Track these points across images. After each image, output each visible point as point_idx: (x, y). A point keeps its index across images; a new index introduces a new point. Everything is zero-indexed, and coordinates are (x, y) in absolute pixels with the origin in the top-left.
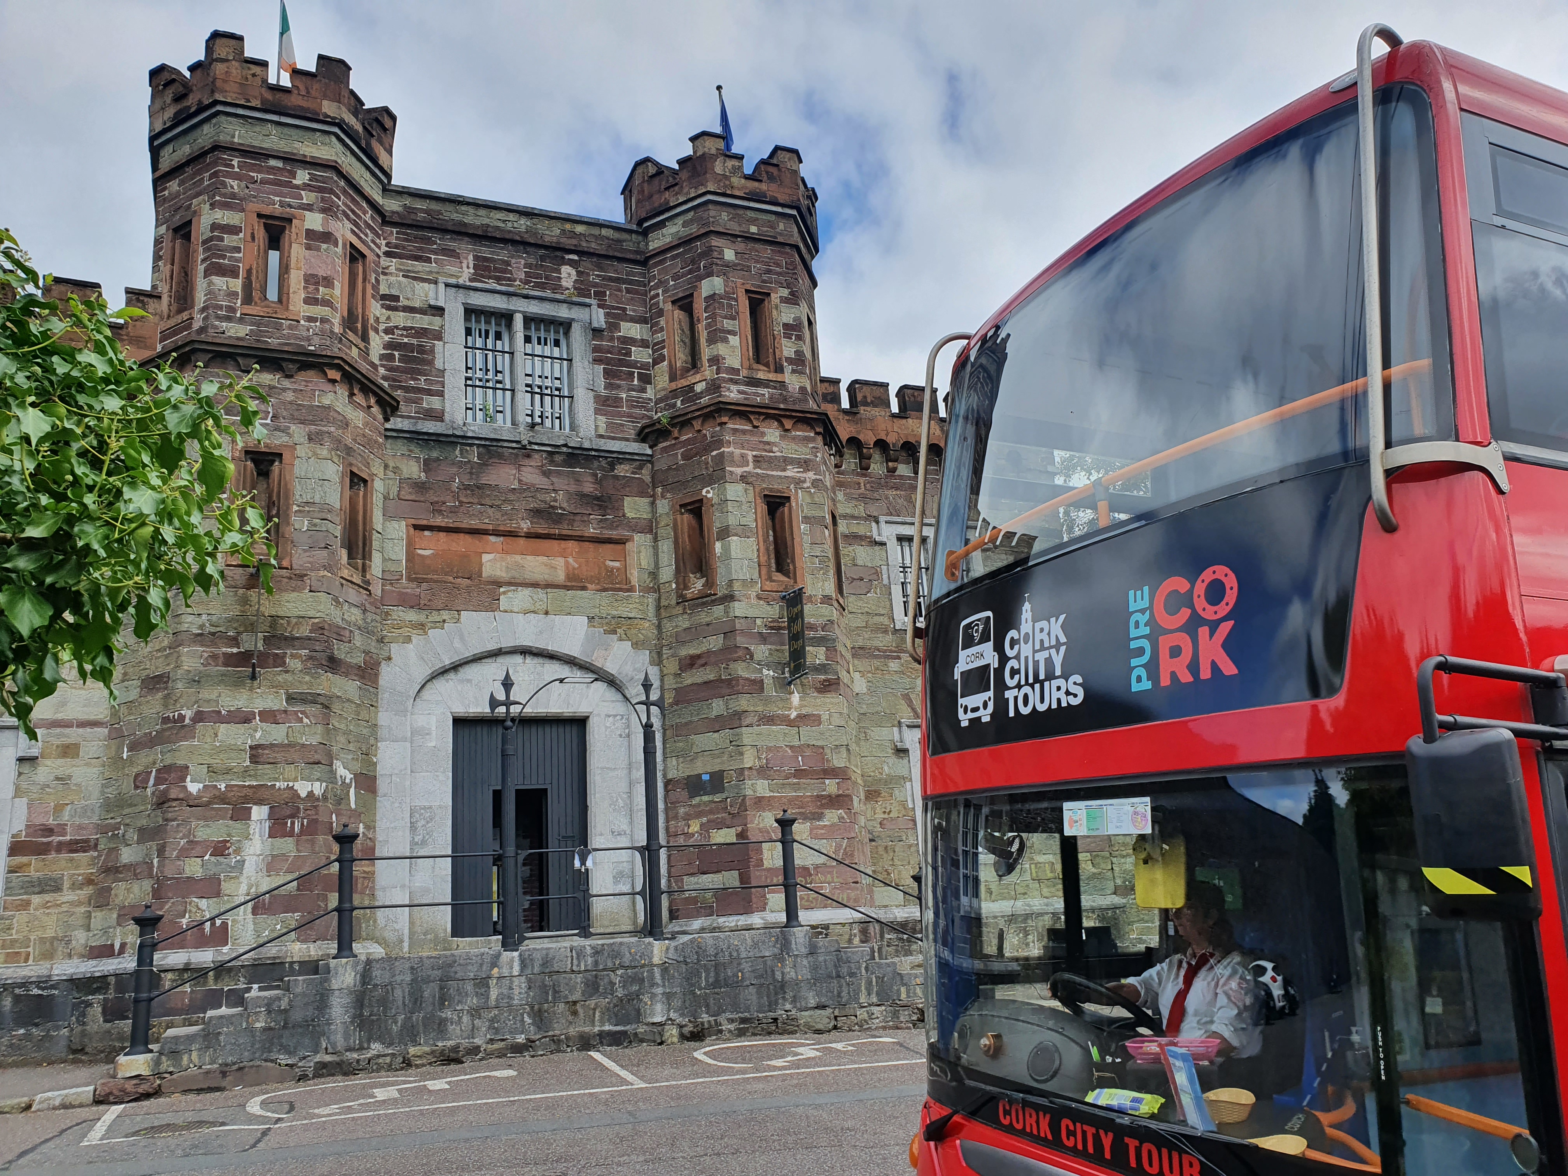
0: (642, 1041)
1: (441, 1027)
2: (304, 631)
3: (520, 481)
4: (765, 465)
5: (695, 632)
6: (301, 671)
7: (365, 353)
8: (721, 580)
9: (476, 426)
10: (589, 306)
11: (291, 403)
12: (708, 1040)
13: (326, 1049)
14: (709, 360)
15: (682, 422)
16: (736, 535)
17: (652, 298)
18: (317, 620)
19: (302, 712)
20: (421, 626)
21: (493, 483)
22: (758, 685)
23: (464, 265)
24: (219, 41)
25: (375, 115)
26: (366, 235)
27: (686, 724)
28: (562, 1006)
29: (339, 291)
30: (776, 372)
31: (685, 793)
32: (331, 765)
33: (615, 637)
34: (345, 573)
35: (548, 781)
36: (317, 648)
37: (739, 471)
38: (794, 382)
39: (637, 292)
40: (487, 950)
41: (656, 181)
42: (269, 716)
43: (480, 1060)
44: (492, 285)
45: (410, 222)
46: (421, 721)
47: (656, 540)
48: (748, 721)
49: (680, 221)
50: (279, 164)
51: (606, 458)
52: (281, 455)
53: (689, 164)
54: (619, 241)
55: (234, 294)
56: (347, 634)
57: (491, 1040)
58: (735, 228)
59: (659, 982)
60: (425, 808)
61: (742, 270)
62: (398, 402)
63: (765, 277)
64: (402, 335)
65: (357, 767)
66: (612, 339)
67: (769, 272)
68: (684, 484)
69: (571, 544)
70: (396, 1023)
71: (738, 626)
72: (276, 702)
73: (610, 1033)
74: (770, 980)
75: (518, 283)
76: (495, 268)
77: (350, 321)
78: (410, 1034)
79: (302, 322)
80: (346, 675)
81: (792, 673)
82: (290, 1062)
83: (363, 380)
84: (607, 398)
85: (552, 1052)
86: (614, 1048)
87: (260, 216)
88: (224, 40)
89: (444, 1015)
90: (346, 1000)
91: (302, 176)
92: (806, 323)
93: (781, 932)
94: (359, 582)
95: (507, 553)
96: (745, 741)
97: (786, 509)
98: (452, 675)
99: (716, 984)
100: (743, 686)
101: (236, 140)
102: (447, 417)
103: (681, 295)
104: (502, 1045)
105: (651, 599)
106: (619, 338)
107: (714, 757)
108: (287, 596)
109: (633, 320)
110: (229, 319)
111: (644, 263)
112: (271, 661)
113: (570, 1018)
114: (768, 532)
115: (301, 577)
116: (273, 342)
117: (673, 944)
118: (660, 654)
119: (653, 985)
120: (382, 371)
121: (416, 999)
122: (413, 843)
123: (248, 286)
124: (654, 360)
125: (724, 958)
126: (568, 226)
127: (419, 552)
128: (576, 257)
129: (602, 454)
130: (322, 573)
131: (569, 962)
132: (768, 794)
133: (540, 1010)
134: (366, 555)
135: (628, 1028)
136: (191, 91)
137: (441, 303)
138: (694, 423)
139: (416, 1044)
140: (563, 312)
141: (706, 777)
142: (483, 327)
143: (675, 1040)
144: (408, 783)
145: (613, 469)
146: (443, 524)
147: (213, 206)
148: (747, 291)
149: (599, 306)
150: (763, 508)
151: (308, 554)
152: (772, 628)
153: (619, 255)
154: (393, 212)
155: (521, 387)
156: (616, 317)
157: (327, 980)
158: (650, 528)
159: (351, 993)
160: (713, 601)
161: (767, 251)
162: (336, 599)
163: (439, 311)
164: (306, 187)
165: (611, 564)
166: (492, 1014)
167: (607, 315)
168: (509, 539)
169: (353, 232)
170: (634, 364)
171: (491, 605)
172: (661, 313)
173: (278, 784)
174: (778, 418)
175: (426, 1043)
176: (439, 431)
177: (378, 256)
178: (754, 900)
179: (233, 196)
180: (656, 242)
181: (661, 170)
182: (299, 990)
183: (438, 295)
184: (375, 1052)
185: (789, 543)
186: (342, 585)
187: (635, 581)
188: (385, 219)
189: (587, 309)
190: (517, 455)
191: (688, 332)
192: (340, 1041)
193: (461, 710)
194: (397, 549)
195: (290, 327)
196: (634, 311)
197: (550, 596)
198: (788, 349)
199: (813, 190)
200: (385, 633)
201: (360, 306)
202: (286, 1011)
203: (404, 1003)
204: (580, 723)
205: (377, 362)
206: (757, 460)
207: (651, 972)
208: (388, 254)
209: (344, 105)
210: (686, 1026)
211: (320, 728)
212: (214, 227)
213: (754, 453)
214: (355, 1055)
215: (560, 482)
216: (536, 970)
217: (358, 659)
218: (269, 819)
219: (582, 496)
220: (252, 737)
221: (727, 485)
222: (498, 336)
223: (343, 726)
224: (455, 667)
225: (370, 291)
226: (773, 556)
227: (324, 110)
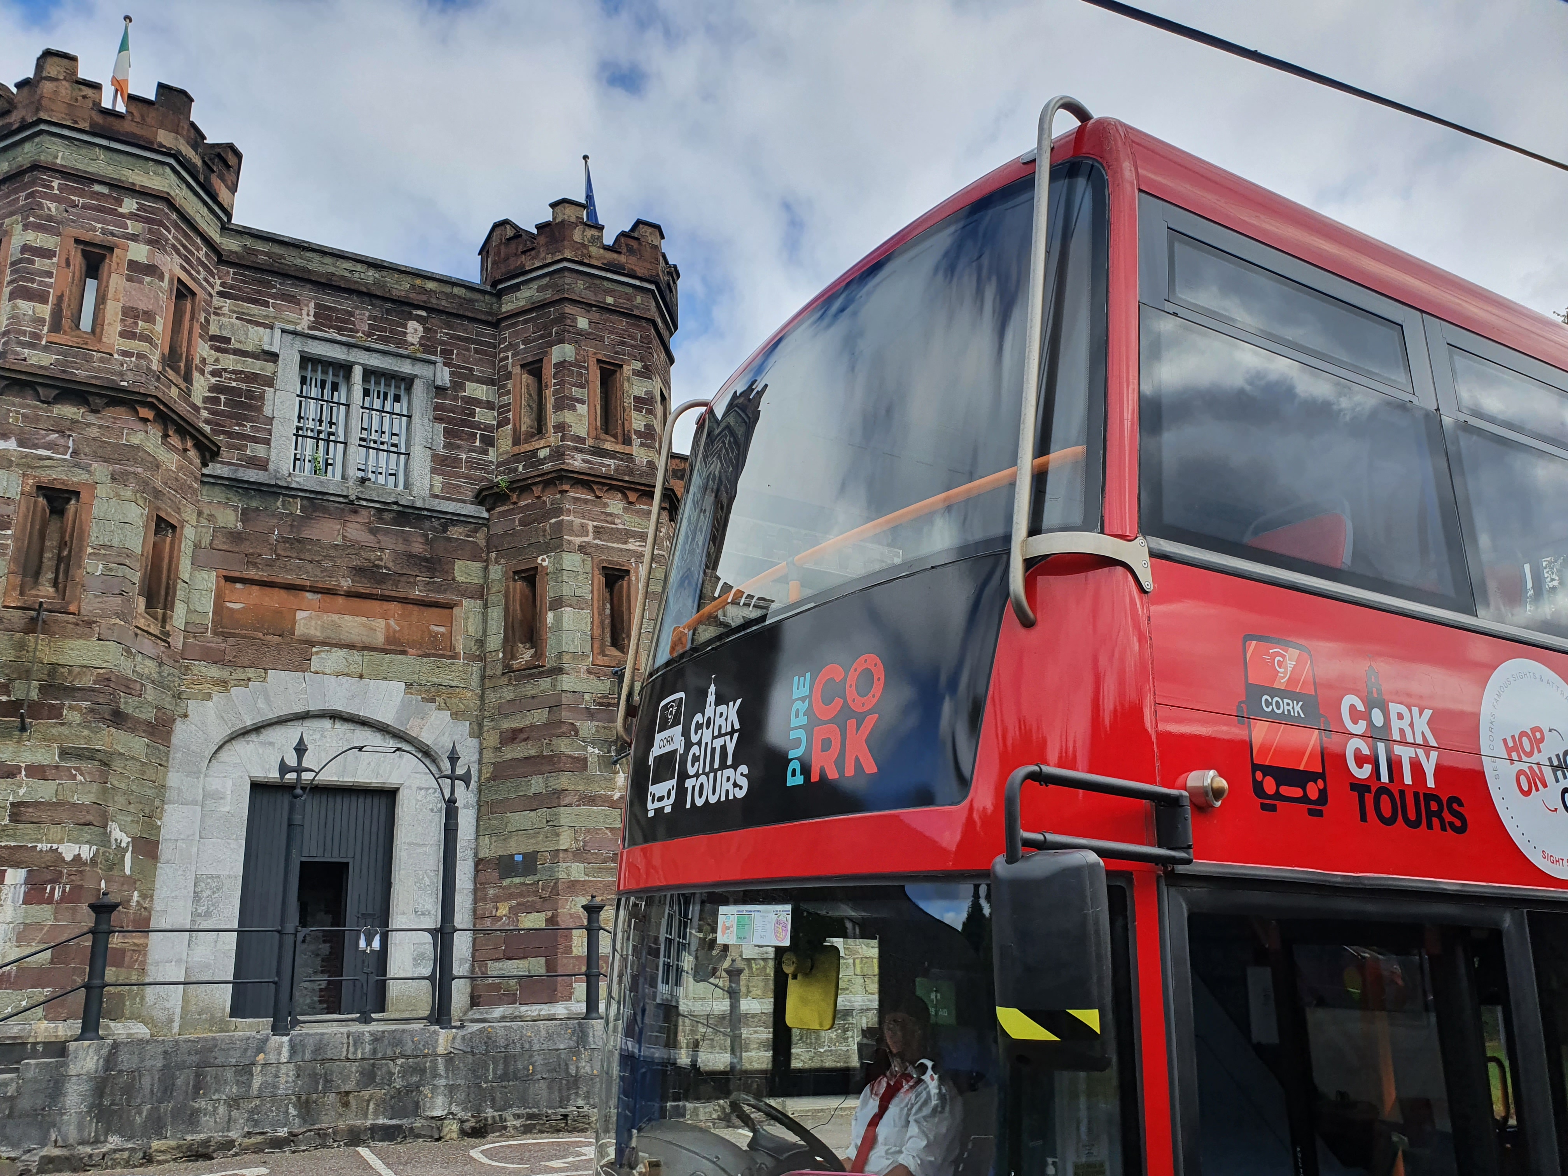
0: (418, 1136)
1: (192, 1119)
2: (88, 681)
3: (344, 537)
4: (605, 537)
5: (519, 705)
6: (79, 724)
7: (186, 394)
8: (550, 653)
9: (304, 478)
10: (434, 363)
11: (94, 439)
12: (490, 1137)
13: (56, 1141)
14: (554, 427)
15: (522, 487)
16: (570, 606)
17: (501, 360)
18: (102, 671)
19: (76, 769)
20: (224, 684)
21: (315, 538)
22: (581, 764)
23: (304, 312)
24: (50, 60)
25: (218, 150)
26: (198, 272)
27: (502, 801)
28: (332, 1097)
29: (161, 327)
30: (624, 443)
31: (496, 874)
32: (105, 827)
33: (433, 706)
34: (141, 623)
35: (351, 854)
36: (100, 701)
37: (578, 540)
38: (640, 455)
39: (485, 353)
40: (254, 1033)
41: (513, 245)
42: (37, 771)
43: (234, 1156)
44: (333, 334)
45: (249, 263)
46: (214, 783)
47: (486, 606)
48: (567, 801)
49: (535, 285)
50: (105, 190)
51: (439, 518)
52: (77, 494)
53: (548, 229)
54: (471, 301)
55: (42, 321)
56: (138, 687)
57: (249, 1133)
58: (590, 297)
59: (443, 1073)
60: (212, 877)
61: (594, 339)
62: (219, 448)
63: (618, 348)
64: (230, 379)
65: (137, 830)
66: (455, 398)
67: (623, 343)
68: (520, 550)
69: (393, 606)
70: (140, 1114)
71: (564, 701)
72: (48, 756)
73: (385, 1128)
74: (563, 1075)
75: (360, 334)
76: (337, 318)
77: (172, 358)
78: (156, 1126)
79: (116, 356)
80: (133, 730)
81: (618, 752)
82: (12, 1155)
83: (179, 421)
84: (446, 458)
85: (316, 1148)
86: (386, 1144)
87: (77, 241)
88: (56, 59)
89: (197, 1105)
90: (85, 1087)
91: (129, 205)
92: (659, 398)
93: (580, 1024)
94: (157, 633)
95: (324, 611)
96: (563, 821)
97: (625, 583)
98: (253, 737)
99: (504, 1077)
100: (565, 764)
101: (58, 161)
102: (271, 467)
103: (530, 360)
104: (260, 1138)
105: (476, 668)
106: (463, 398)
107: (529, 837)
108: (70, 643)
109: (480, 381)
110: (32, 346)
111: (496, 325)
112: (45, 713)
113: (341, 1110)
114: (604, 604)
115: (89, 624)
116: (81, 374)
117: (461, 1033)
118: (480, 726)
119: (435, 1075)
120: (205, 414)
121: (167, 1088)
122: (195, 915)
123: (57, 314)
124: (498, 423)
125: (517, 1049)
126: (418, 282)
127: (229, 604)
128: (424, 314)
129: (435, 514)
130: (113, 621)
131: (345, 1049)
132: (583, 878)
133: (307, 1101)
134: (169, 605)
135: (405, 1121)
136: (16, 107)
137: (275, 349)
138: (534, 488)
139: (161, 1136)
140: (406, 368)
141: (518, 858)
142: (320, 376)
143: (455, 1135)
144: (195, 849)
145: (445, 530)
146: (257, 578)
147: (26, 227)
148: (599, 361)
149: (445, 364)
150: (600, 579)
151: (100, 600)
152: (600, 704)
153: (470, 315)
154: (231, 251)
155: (354, 440)
156: (461, 377)
157: (65, 1065)
158: (480, 593)
159: (90, 1079)
160: (541, 673)
161: (623, 324)
162: (128, 650)
163: (273, 357)
164: (132, 216)
165: (436, 629)
166: (253, 1105)
167: (452, 374)
168: (328, 598)
169: (183, 268)
170: (477, 426)
171: (302, 664)
172: (509, 376)
173: (40, 845)
174: (622, 490)
175: (173, 1136)
176: (261, 481)
177: (211, 295)
178: (559, 988)
179: (50, 218)
180: (509, 305)
181: (519, 233)
182: (30, 1074)
183: (273, 341)
184: (112, 1146)
185: (626, 618)
186: (136, 635)
187: (459, 648)
188: (221, 258)
189: (432, 367)
190: (343, 510)
191: (535, 397)
192: (73, 1134)
193: (260, 774)
194: (204, 601)
195: (101, 360)
196: (481, 371)
197: (366, 658)
198: (638, 422)
199: (675, 266)
200: (183, 688)
201: (185, 344)
202: (12, 1098)
203: (152, 1091)
204: (389, 795)
205: (199, 404)
206: (598, 531)
207: (434, 1063)
208: (221, 294)
209: (181, 135)
210: (467, 1121)
211: (95, 787)
212: (25, 248)
213: (595, 524)
214: (88, 1150)
215: (388, 542)
216: (307, 1057)
217: (148, 715)
218: (26, 883)
219: (410, 556)
220: (15, 793)
221: (564, 554)
222: (335, 387)
223: (123, 786)
224: (257, 729)
225: (197, 330)
226: (608, 631)
227: (159, 139)
